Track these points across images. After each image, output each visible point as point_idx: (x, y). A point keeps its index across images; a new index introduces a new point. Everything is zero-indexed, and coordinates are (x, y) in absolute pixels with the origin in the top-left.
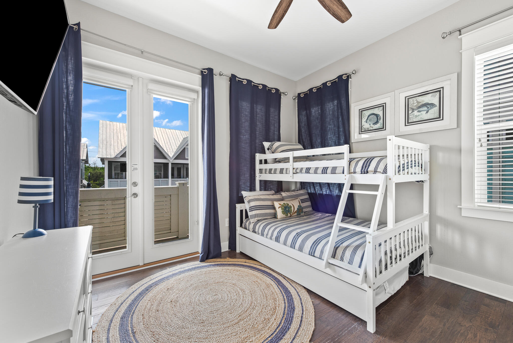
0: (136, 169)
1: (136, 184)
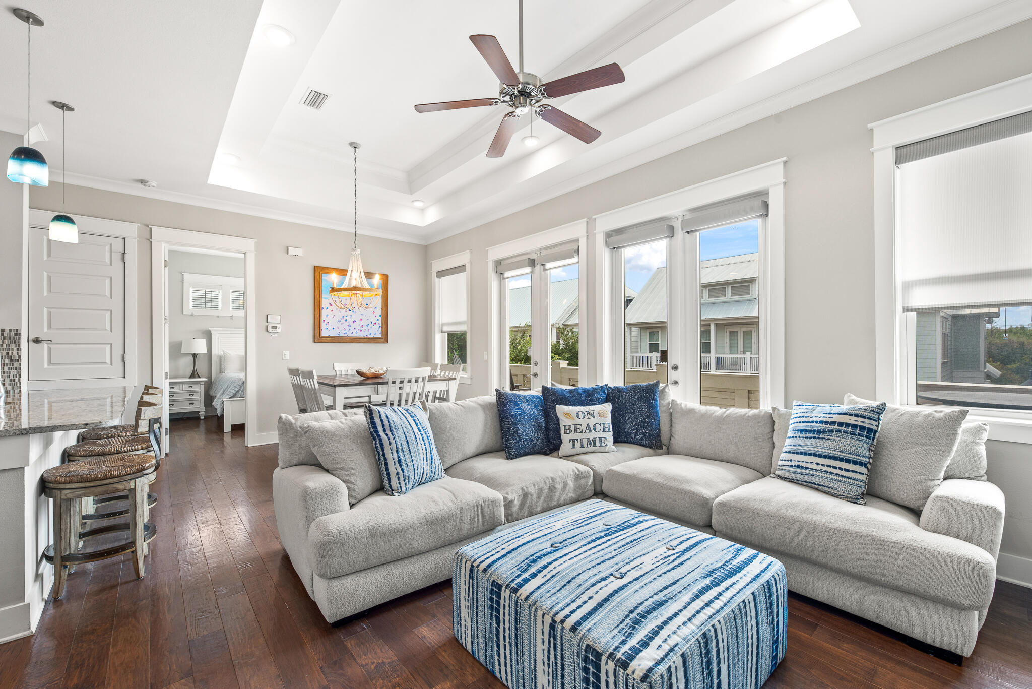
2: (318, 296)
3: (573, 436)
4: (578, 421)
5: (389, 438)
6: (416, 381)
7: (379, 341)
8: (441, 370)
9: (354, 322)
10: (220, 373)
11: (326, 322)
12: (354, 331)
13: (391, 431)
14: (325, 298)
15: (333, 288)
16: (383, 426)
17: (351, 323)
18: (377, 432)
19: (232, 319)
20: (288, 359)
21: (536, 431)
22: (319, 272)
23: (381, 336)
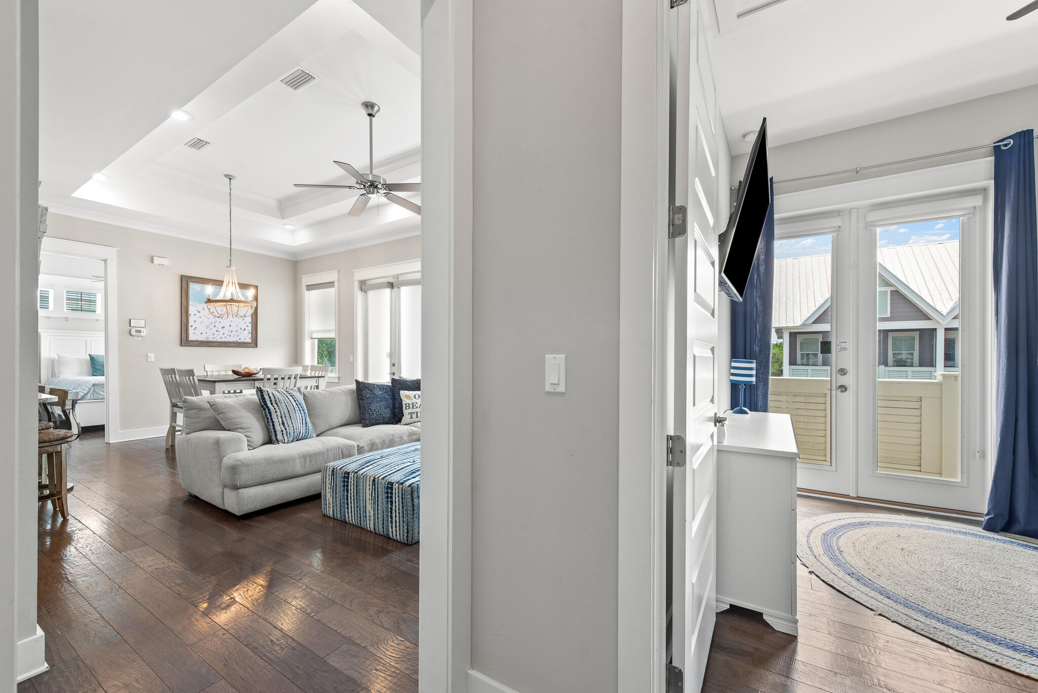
0: (845, 349)
1: (845, 371)
2: (185, 303)
3: (411, 410)
4: (414, 401)
5: (275, 409)
6: (289, 378)
7: (249, 345)
8: (312, 370)
9: (222, 328)
10: (52, 377)
11: (193, 327)
12: (223, 337)
13: (276, 404)
14: (192, 305)
15: (209, 299)
16: (271, 401)
17: (220, 329)
18: (266, 404)
19: (67, 320)
20: (153, 361)
21: (385, 408)
22: (185, 281)
23: (250, 341)
